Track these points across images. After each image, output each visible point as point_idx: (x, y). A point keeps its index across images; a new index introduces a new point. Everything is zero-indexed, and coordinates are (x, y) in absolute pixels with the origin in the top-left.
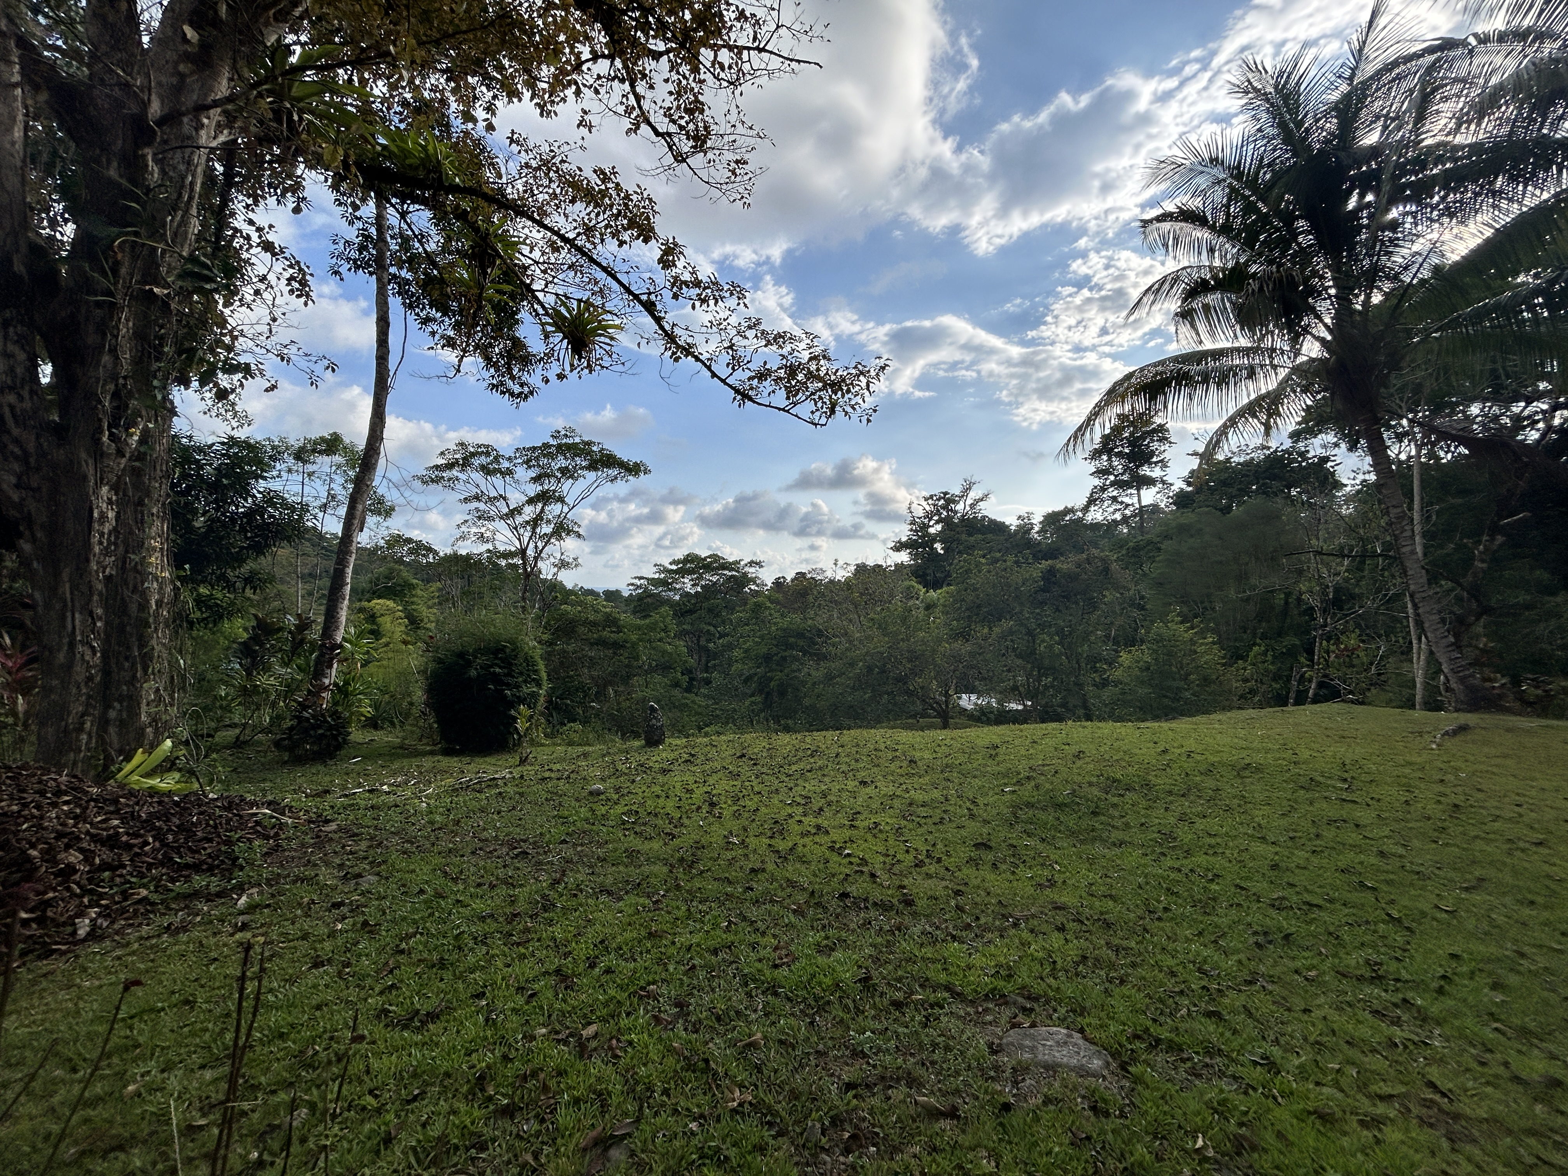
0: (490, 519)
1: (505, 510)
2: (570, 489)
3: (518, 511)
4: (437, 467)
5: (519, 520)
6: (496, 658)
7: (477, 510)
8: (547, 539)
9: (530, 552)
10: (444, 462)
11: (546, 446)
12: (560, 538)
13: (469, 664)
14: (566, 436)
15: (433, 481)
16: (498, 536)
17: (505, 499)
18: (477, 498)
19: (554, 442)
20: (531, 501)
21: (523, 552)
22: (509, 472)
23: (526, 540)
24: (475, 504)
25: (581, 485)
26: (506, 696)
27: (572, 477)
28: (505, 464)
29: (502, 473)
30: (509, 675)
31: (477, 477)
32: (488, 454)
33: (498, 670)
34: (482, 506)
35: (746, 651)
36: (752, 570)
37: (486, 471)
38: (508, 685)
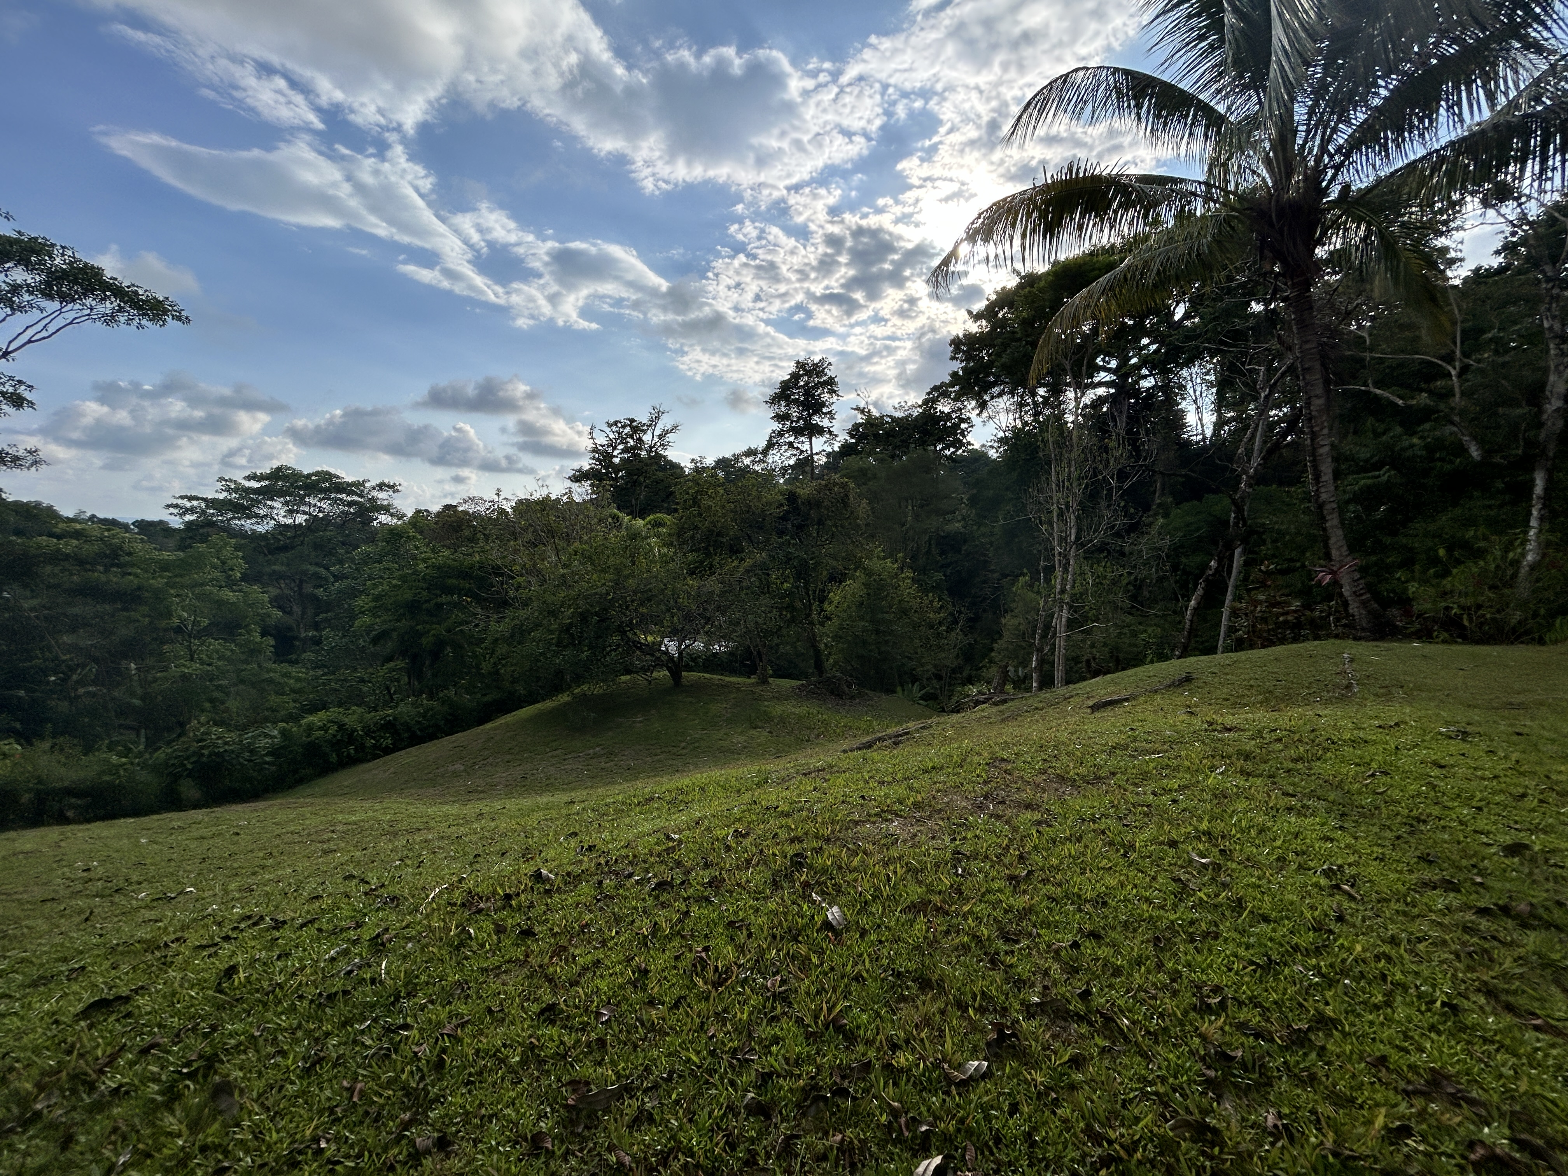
35: (377, 598)
36: (382, 494)
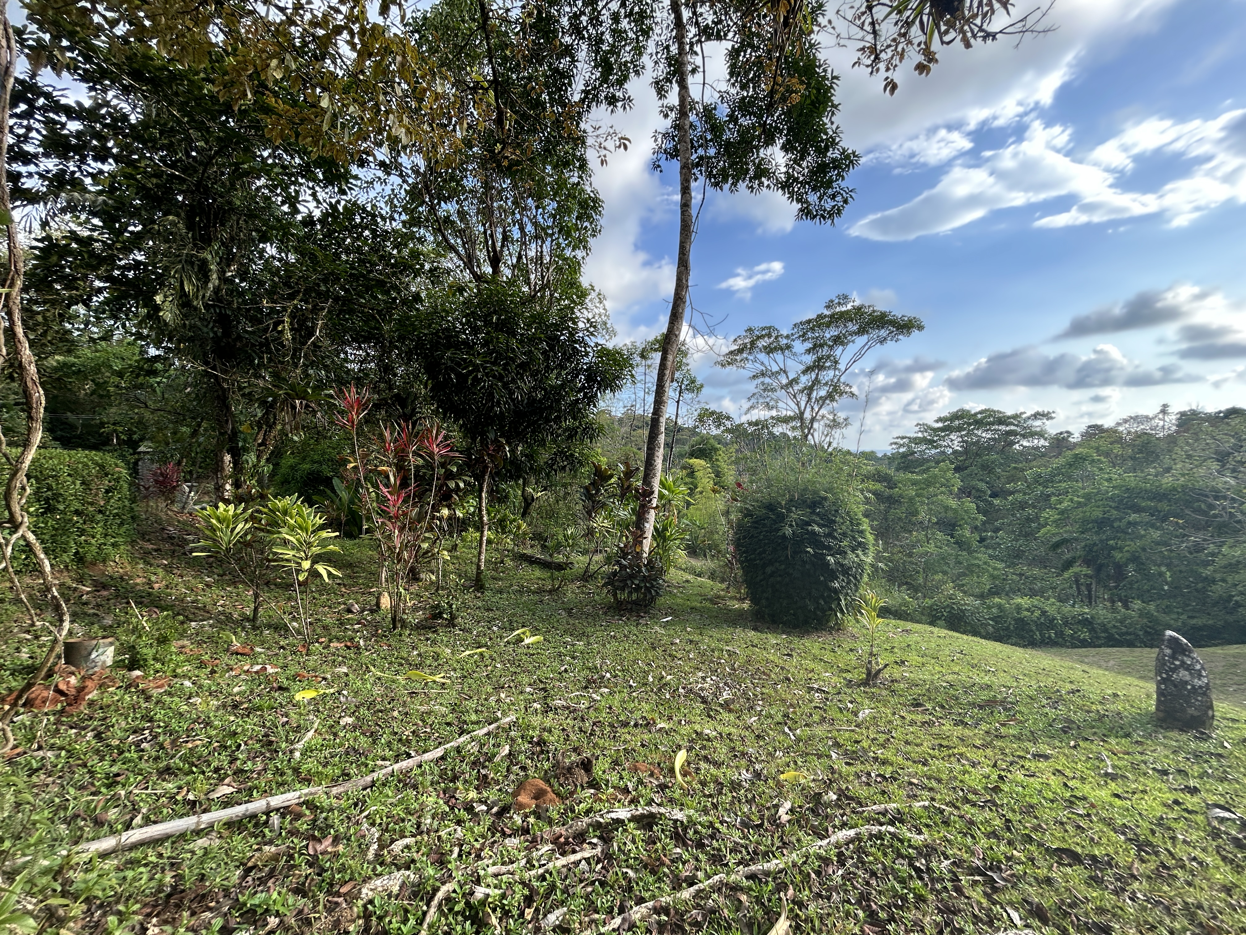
0: (773, 390)
1: (784, 381)
2: (844, 354)
3: (795, 381)
4: (731, 353)
5: (796, 388)
6: (814, 512)
7: (763, 383)
8: (822, 401)
9: (807, 415)
10: (736, 347)
11: (820, 317)
12: (833, 400)
13: (781, 518)
14: (839, 303)
15: (729, 364)
16: (780, 404)
17: (785, 372)
18: (763, 374)
19: (827, 312)
20: (808, 370)
21: (800, 416)
22: (788, 347)
23: (803, 404)
24: (762, 379)
25: (852, 349)
26: (828, 564)
27: (842, 343)
28: (784, 342)
29: (782, 349)
30: (830, 535)
31: (762, 356)
32: (769, 335)
33: (817, 528)
34: (767, 380)
35: (1062, 512)
36: (1038, 423)
37: (769, 350)
38: (829, 548)
